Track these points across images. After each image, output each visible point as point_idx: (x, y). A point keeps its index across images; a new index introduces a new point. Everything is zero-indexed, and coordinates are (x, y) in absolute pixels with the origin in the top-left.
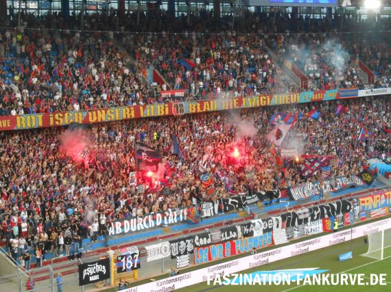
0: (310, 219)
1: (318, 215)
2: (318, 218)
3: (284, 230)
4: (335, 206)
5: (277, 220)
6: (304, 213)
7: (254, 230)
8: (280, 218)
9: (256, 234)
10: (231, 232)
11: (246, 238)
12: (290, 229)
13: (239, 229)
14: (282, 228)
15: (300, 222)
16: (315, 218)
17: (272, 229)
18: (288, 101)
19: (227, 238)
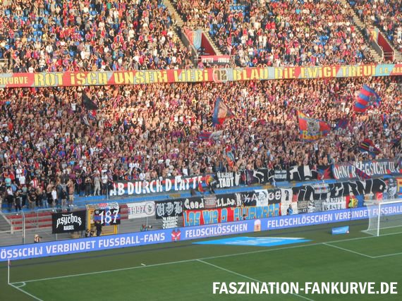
0: (329, 195)
1: (340, 192)
2: (340, 195)
3: (296, 203)
4: (364, 184)
5: (287, 192)
6: (323, 188)
7: (256, 199)
8: (291, 191)
9: (259, 204)
10: (228, 199)
11: (247, 207)
12: (303, 203)
13: (238, 197)
15: (316, 197)
16: (337, 194)
17: (279, 201)
18: (361, 73)
19: (223, 205)
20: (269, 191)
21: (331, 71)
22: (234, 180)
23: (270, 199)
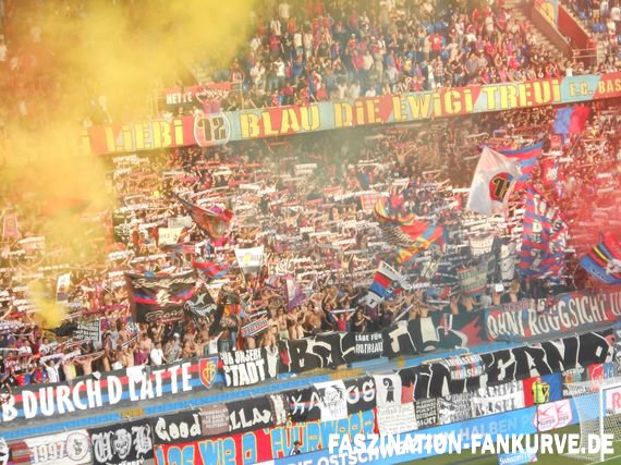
0: (484, 379)
1: (509, 370)
2: (509, 378)
3: (411, 405)
4: (561, 348)
5: (388, 382)
6: (469, 366)
7: (320, 405)
8: (396, 379)
9: (326, 416)
10: (255, 411)
11: (300, 425)
12: (428, 402)
13: (278, 403)
14: (404, 401)
15: (456, 387)
16: (501, 376)
17: (373, 405)
18: (528, 99)
19: (246, 425)
20: (348, 384)
21: (462, 100)
22: (266, 366)
23: (352, 402)
